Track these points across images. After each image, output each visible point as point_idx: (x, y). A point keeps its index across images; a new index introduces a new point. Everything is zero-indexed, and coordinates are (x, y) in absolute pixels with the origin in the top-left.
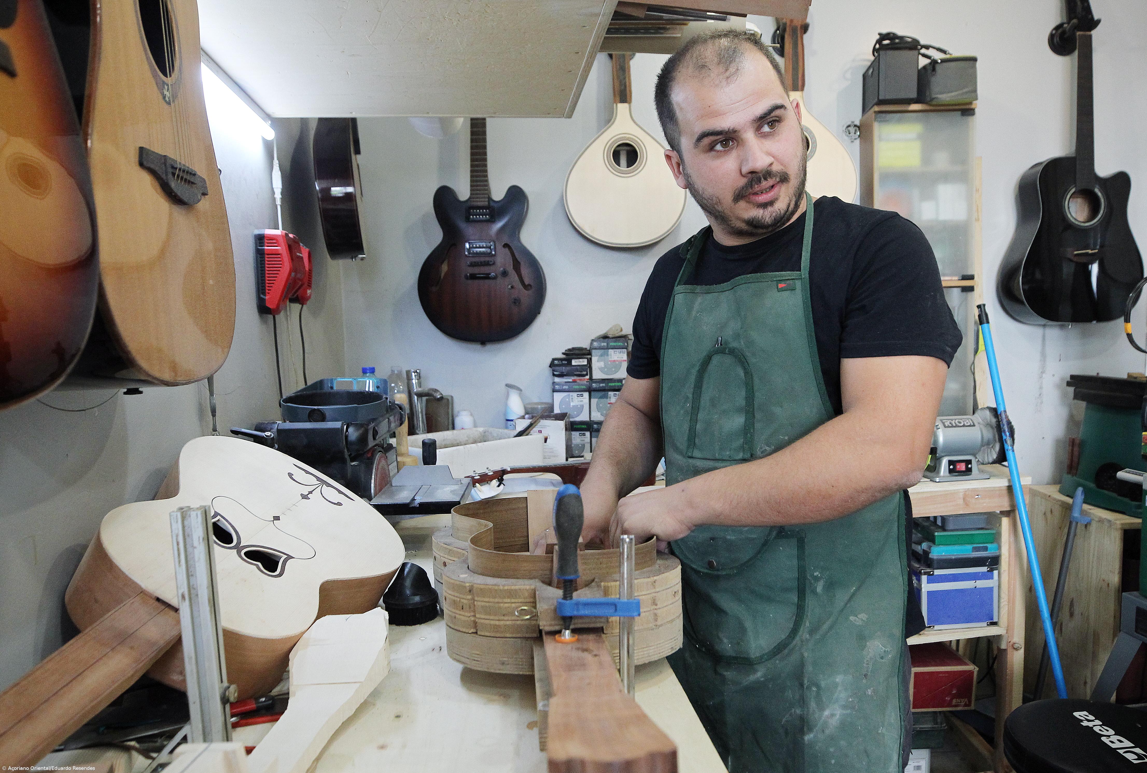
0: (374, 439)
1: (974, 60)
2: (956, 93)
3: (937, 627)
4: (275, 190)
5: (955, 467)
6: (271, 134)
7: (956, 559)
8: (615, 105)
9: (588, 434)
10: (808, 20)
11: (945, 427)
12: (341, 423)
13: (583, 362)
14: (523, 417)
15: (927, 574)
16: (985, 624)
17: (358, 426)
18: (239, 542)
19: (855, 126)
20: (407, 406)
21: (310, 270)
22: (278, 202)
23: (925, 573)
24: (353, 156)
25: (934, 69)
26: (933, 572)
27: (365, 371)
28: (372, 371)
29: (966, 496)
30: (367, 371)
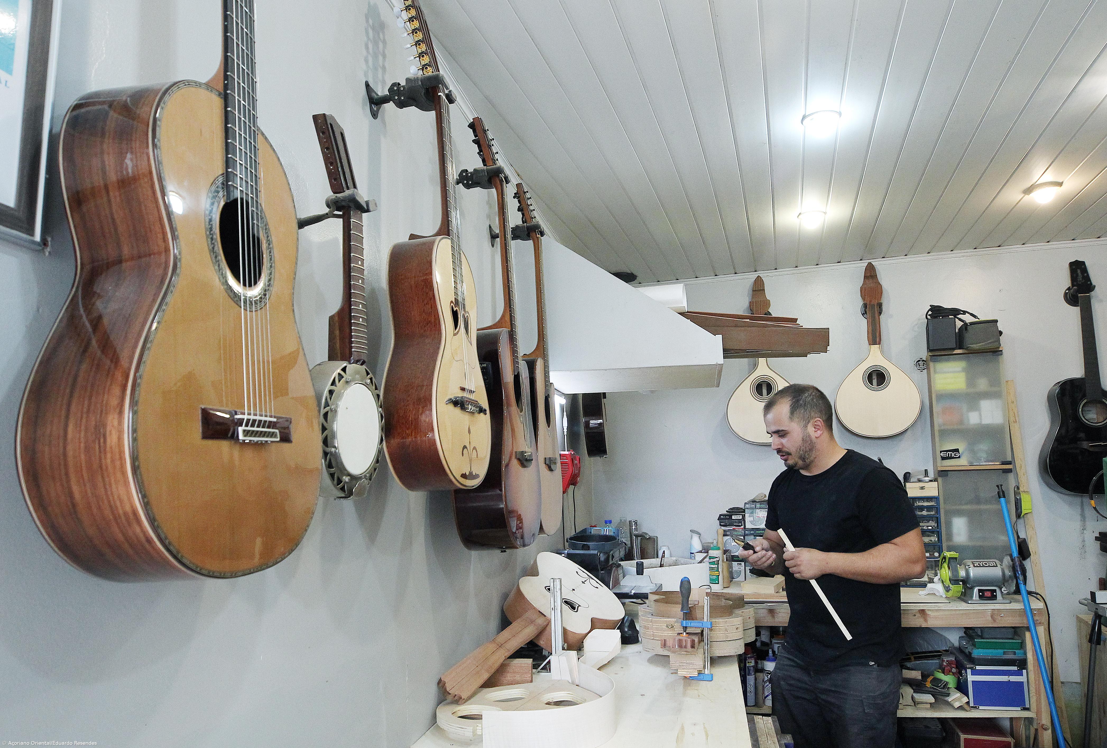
0: (612, 560)
1: (996, 321)
3: (981, 708)
4: (564, 427)
5: (983, 594)
6: (564, 401)
7: (991, 659)
9: (743, 564)
10: (882, 301)
11: (974, 566)
12: (597, 551)
13: (740, 517)
14: (701, 552)
15: (971, 668)
16: (1019, 709)
17: (605, 553)
19: (923, 361)
20: (628, 543)
21: (580, 467)
22: (565, 433)
23: (969, 668)
24: (602, 400)
25: (966, 329)
26: (976, 667)
27: (606, 522)
28: (610, 522)
29: (994, 614)
30: (608, 522)
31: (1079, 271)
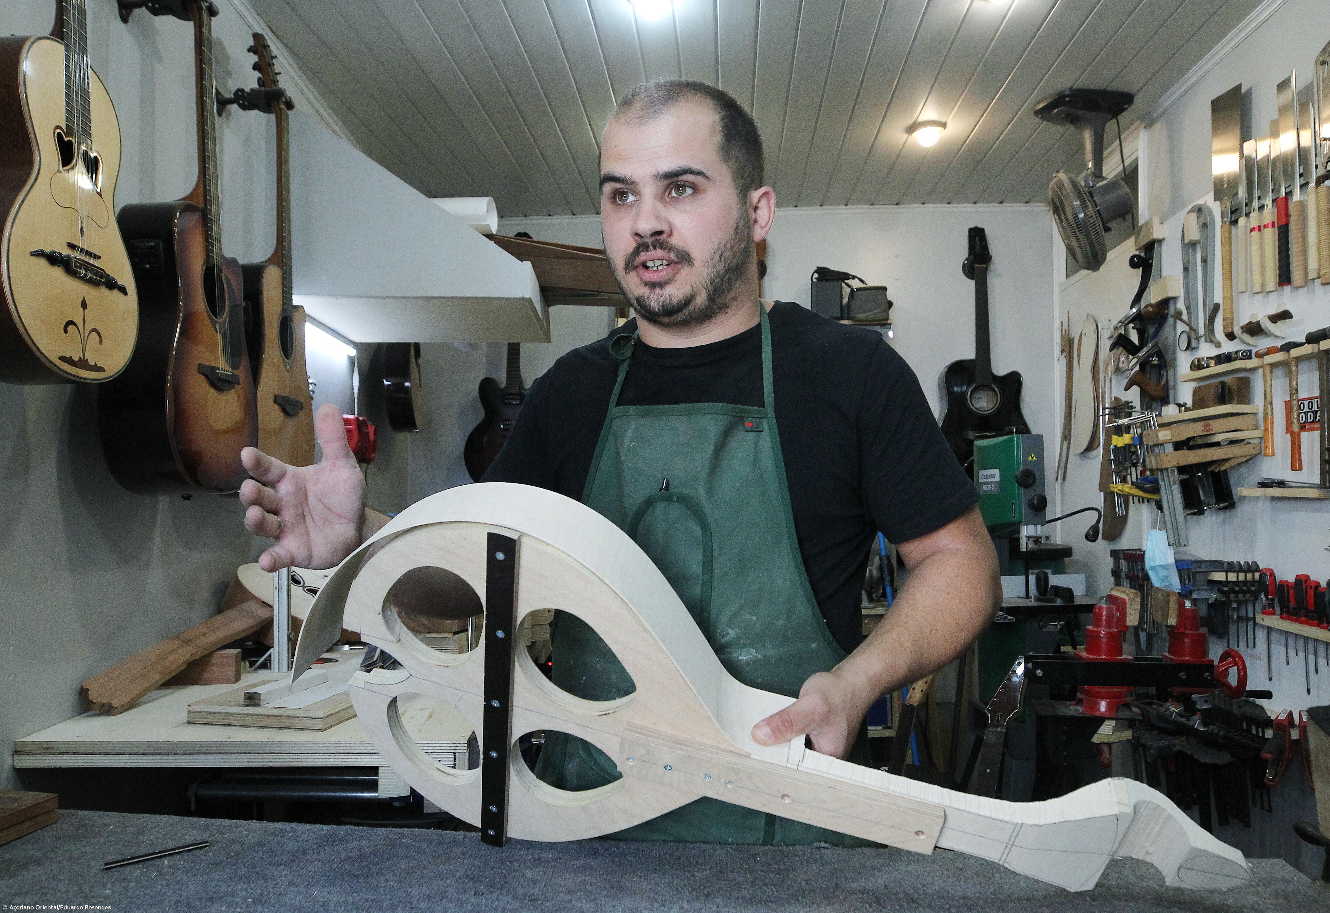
1: (885, 289)
2: (868, 314)
4: (354, 387)
6: (353, 352)
8: (616, 319)
18: (304, 583)
21: (375, 441)
22: (356, 395)
24: (413, 360)
25: (852, 296)
31: (977, 239)
